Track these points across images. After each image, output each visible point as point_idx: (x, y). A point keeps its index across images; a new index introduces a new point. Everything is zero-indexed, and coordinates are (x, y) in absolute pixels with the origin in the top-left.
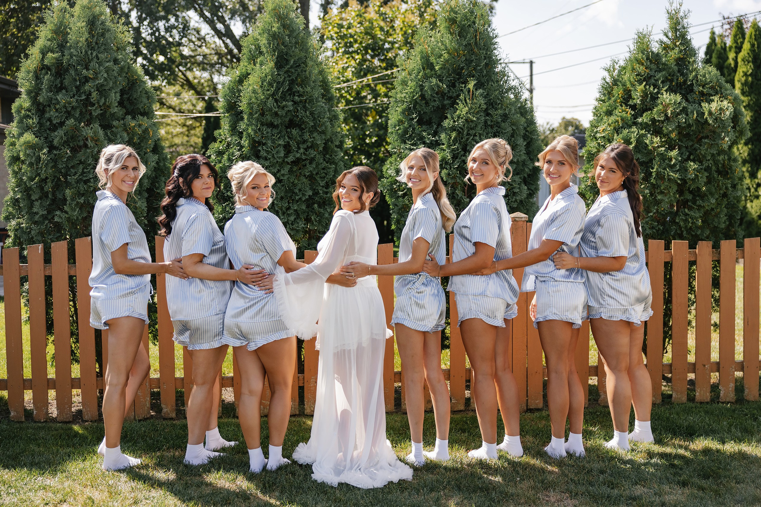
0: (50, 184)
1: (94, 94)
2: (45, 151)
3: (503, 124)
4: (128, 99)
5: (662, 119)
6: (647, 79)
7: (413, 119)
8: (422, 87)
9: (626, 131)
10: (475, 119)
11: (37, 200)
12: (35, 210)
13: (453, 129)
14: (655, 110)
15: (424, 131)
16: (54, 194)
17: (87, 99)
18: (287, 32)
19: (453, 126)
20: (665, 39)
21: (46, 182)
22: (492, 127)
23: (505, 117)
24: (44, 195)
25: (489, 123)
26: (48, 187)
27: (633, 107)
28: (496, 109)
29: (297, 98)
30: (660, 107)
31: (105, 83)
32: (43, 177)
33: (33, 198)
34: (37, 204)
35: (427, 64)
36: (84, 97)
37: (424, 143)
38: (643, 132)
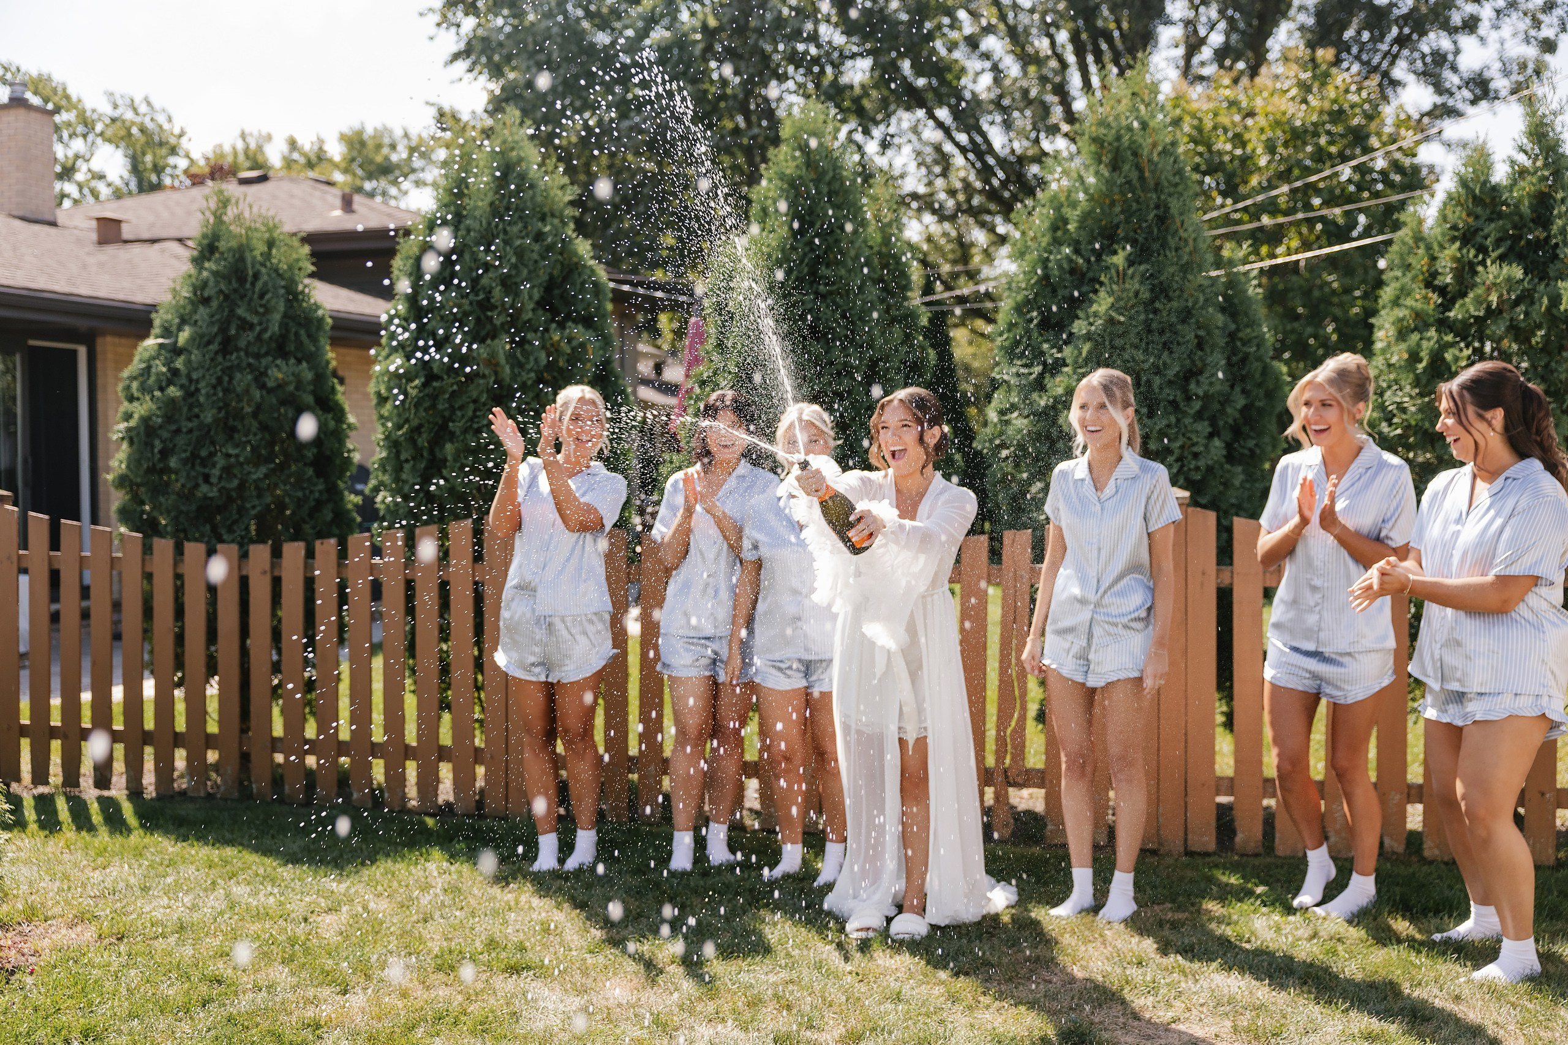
0: (425, 436)
1: (497, 292)
2: (417, 382)
3: (1179, 327)
4: (562, 296)
5: (1481, 314)
6: (1466, 237)
7: (1031, 320)
8: (1045, 262)
9: (1415, 337)
10: (1122, 319)
11: (407, 461)
12: (404, 476)
13: (1088, 337)
14: (1471, 295)
15: (1047, 341)
16: (432, 451)
17: (488, 299)
18: (813, 176)
19: (1089, 333)
20: (1522, 158)
21: (420, 434)
22: (1162, 332)
23: (1186, 315)
24: (417, 455)
25: (1154, 326)
26: (423, 441)
27: (1442, 291)
28: (1170, 300)
29: (821, 287)
30: (1480, 291)
31: (514, 272)
32: (415, 422)
33: (403, 457)
34: (407, 467)
35: (1058, 225)
36: (481, 296)
37: (1045, 364)
38: (1449, 338)
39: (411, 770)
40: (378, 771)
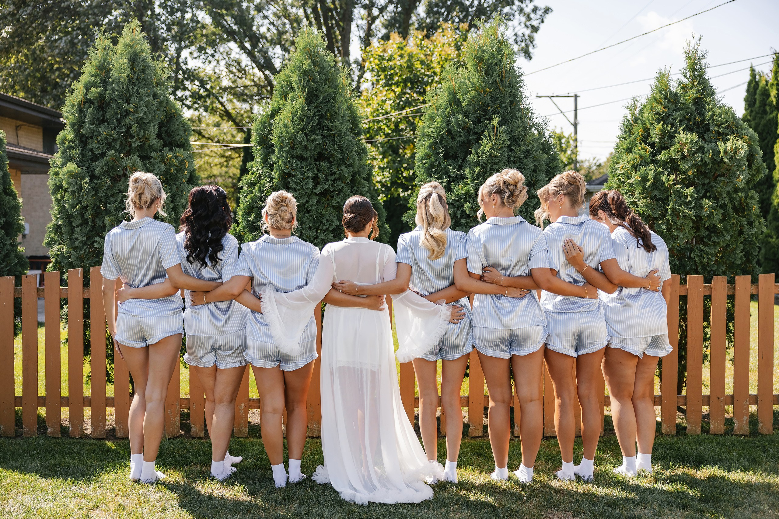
0: (90, 211)
1: (134, 127)
2: (87, 180)
3: (525, 160)
4: (166, 131)
5: (679, 157)
6: (664, 118)
7: (439, 153)
8: (448, 123)
9: (643, 169)
10: (498, 155)
11: (77, 226)
12: (75, 236)
13: (477, 164)
14: (672, 148)
15: (450, 165)
16: (93, 221)
17: (128, 131)
18: (317, 69)
19: (477, 161)
20: (684, 80)
21: (86, 210)
22: (514, 162)
23: (528, 153)
24: (85, 222)
25: (512, 159)
26: (89, 214)
27: (652, 145)
28: (519, 146)
29: (326, 132)
30: (677, 146)
31: (145, 116)
32: (84, 204)
33: (74, 224)
34: (77, 230)
35: (454, 101)
36: (124, 130)
37: (449, 177)
38: (660, 169)
39: (87, 412)
40: (65, 413)
